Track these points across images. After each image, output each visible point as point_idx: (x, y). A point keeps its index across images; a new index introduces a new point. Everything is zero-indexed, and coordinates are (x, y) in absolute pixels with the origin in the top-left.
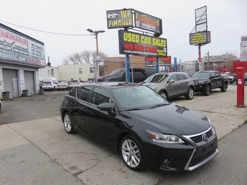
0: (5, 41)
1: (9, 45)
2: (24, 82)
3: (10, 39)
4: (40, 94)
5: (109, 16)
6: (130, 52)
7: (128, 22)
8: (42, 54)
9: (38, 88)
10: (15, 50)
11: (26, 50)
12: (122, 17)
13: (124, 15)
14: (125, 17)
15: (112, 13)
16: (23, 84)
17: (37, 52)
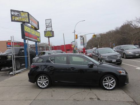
5: (13, 13)
7: (26, 19)
12: (22, 16)
13: (23, 15)
14: (24, 16)
15: (15, 12)
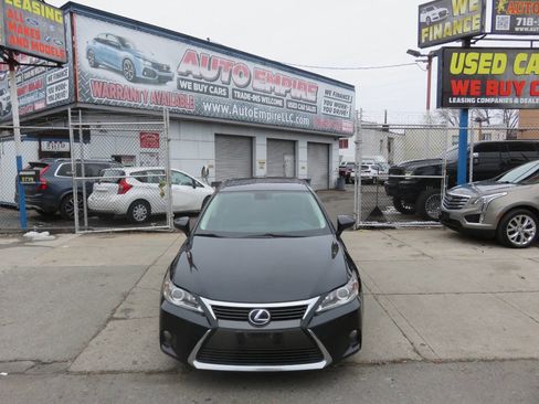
0: (273, 90)
1: (279, 96)
2: (305, 165)
3: (283, 84)
4: (338, 188)
5: (424, 17)
6: (469, 100)
7: (470, 22)
8: (348, 110)
9: (335, 176)
10: (290, 105)
11: (313, 104)
12: (456, 13)
13: (460, 8)
14: (463, 11)
16: (303, 168)
17: (336, 104)
